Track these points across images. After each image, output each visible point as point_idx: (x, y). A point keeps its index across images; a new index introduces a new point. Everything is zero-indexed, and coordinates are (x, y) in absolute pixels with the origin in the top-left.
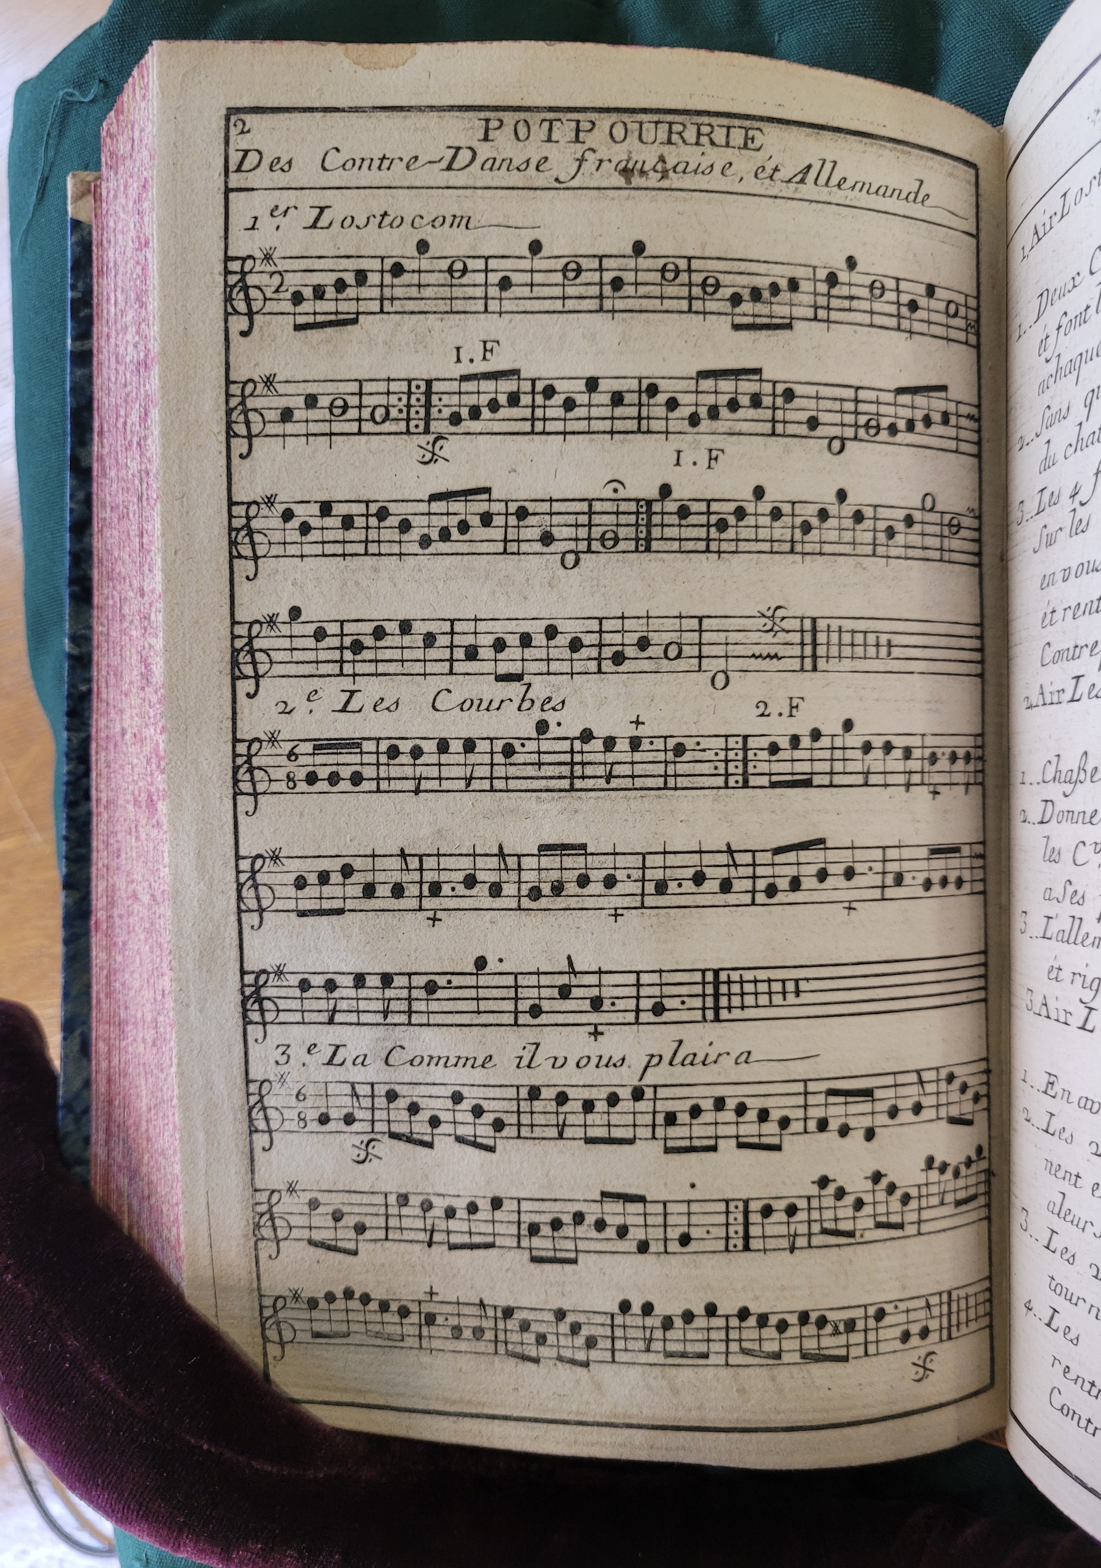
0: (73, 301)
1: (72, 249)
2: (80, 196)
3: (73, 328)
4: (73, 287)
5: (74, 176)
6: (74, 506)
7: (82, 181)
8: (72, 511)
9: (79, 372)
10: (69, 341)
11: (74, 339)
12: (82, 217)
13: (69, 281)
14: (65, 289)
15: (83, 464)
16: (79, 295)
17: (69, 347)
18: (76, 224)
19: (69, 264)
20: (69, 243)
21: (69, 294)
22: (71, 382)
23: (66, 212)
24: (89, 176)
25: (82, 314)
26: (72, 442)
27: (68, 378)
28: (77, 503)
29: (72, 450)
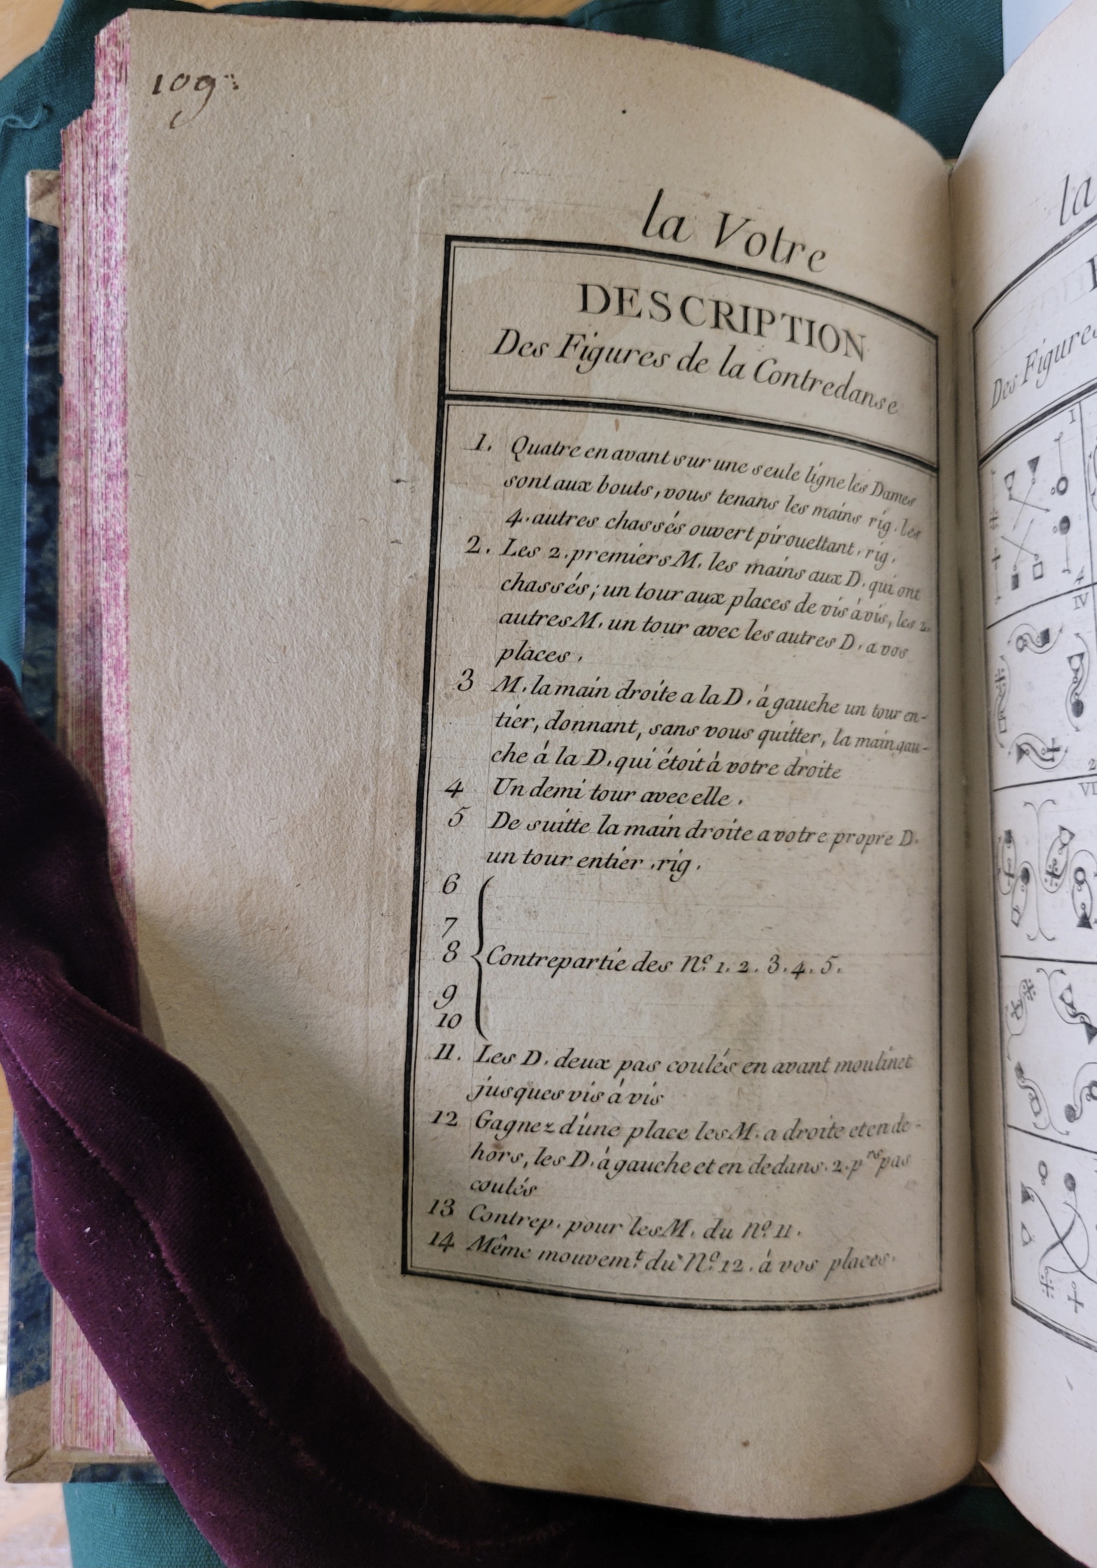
0: (31, 304)
1: (31, 251)
2: (40, 196)
3: (31, 333)
4: (32, 290)
5: (33, 174)
6: (31, 520)
7: (41, 180)
8: (29, 524)
9: (38, 379)
10: (27, 346)
11: (32, 344)
12: (42, 217)
13: (28, 284)
14: (24, 291)
15: (41, 475)
16: (37, 298)
17: (27, 353)
18: (36, 224)
19: (28, 266)
20: (28, 244)
21: (28, 297)
22: (29, 388)
23: (25, 210)
24: (50, 175)
25: (41, 318)
26: (29, 452)
27: (26, 385)
28: (35, 516)
29: (30, 460)
